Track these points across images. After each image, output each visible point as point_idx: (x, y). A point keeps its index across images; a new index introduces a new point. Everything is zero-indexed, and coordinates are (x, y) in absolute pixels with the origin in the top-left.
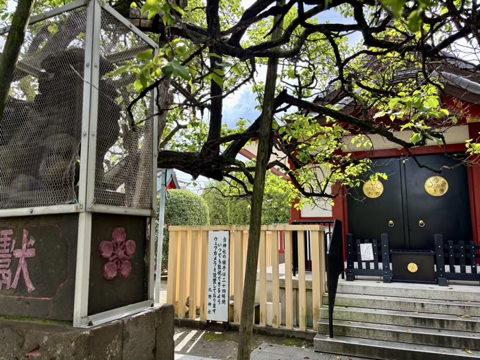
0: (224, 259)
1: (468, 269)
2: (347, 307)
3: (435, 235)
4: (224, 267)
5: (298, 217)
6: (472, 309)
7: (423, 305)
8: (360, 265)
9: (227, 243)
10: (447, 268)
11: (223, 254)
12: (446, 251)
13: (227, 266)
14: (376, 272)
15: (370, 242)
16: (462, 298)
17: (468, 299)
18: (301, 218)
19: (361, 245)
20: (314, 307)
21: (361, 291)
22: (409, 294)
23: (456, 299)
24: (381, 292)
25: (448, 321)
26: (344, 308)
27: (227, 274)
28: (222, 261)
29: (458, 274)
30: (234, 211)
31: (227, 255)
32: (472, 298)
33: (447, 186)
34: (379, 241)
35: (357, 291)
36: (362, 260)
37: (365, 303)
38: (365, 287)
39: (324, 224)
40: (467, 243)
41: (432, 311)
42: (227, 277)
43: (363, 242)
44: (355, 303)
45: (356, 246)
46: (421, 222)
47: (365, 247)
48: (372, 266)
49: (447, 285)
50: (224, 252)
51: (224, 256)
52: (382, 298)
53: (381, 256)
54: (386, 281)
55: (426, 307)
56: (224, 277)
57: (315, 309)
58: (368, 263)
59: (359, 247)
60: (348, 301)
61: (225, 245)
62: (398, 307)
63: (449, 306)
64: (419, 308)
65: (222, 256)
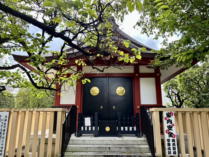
0: (4, 128)
1: (131, 129)
2: (73, 152)
3: (118, 113)
4: (4, 133)
5: (58, 104)
6: (130, 149)
7: (109, 148)
8: (84, 128)
9: (7, 119)
10: (122, 128)
11: (4, 126)
12: (122, 120)
13: (6, 132)
14: (91, 132)
15: (90, 116)
16: (127, 143)
17: (129, 143)
18: (59, 105)
19: (85, 118)
20: (55, 154)
21: (82, 143)
22: (104, 143)
23: (124, 144)
24: (91, 142)
25: (120, 156)
26: (72, 153)
27: (5, 138)
28: (2, 129)
29: (126, 131)
30: (33, 101)
31: (6, 126)
32: (131, 143)
33: (125, 91)
34: (94, 116)
35: (80, 142)
36: (85, 126)
37: (83, 149)
38: (84, 140)
39: (65, 107)
40: (131, 117)
41: (113, 151)
42: (5, 139)
43: (86, 117)
44: (78, 150)
45: (83, 118)
46: (114, 107)
47: (87, 120)
48: (90, 129)
49: (121, 137)
50: (5, 124)
51: (5, 127)
52: (92, 146)
53: (94, 123)
54: (95, 136)
55: (111, 149)
56: (3, 139)
57: (56, 155)
58: (88, 127)
59: (85, 119)
60: (74, 149)
61: (6, 120)
62: (98, 150)
63: (121, 147)
64: (108, 150)
65: (3, 127)
